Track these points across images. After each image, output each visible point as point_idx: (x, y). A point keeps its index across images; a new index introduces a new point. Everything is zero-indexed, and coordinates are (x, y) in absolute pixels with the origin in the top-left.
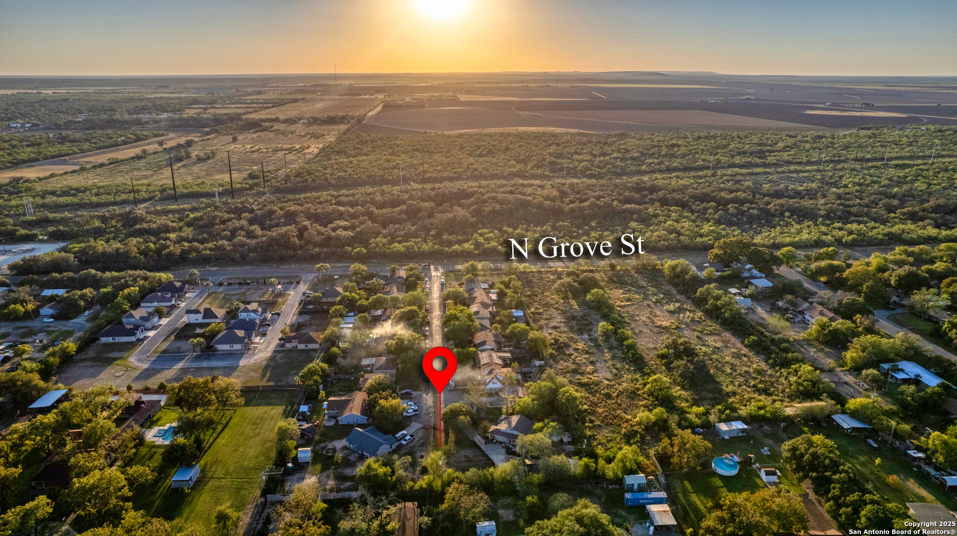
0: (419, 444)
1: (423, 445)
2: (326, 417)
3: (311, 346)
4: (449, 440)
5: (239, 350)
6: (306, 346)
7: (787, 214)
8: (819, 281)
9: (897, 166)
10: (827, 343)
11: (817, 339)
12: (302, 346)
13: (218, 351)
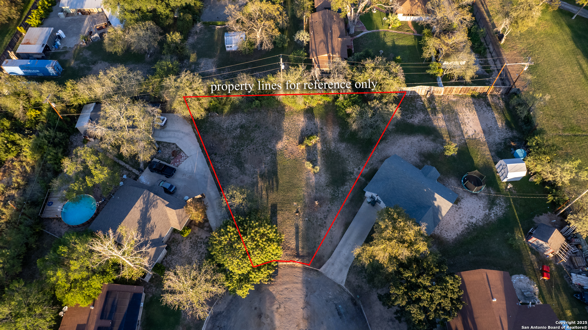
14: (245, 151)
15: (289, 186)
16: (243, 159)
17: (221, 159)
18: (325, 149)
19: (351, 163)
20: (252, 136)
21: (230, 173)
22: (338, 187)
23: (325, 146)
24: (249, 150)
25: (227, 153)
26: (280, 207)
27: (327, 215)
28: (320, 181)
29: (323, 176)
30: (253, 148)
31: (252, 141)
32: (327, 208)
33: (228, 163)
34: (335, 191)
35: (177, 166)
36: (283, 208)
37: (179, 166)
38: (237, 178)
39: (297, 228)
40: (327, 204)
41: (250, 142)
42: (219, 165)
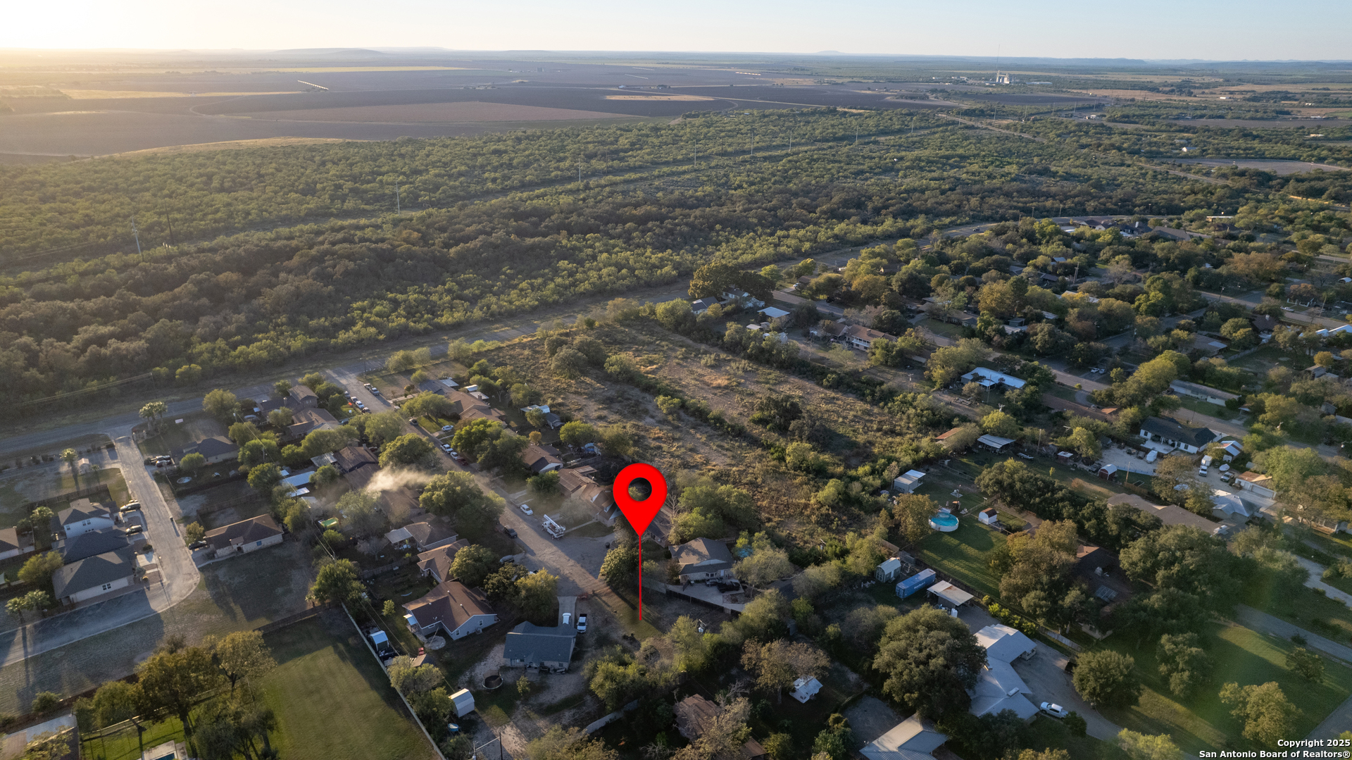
0: (599, 622)
1: (607, 621)
2: (421, 638)
3: (267, 542)
4: (634, 603)
5: (124, 589)
6: (259, 544)
7: (718, 227)
8: (819, 300)
9: (765, 159)
10: (895, 366)
11: (885, 364)
12: (250, 547)
13: (79, 603)
26: (630, 608)
36: (627, 610)
37: (723, 595)
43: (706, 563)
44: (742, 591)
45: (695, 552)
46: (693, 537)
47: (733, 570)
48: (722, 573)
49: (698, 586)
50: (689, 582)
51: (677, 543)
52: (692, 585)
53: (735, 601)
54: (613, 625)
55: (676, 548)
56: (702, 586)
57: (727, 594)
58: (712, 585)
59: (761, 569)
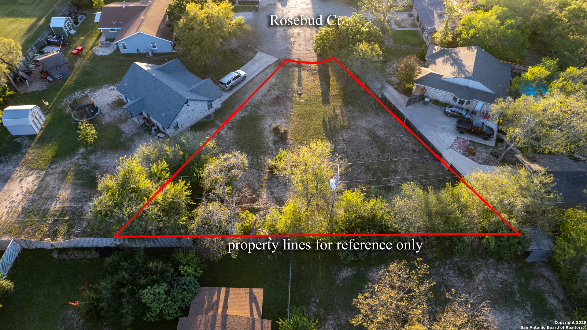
0: (269, 98)
1: (277, 101)
2: (103, 39)
4: (332, 92)
14: (374, 155)
15: (310, 116)
16: (375, 145)
17: (404, 145)
18: (260, 156)
19: (227, 140)
20: (370, 175)
21: (387, 130)
22: (251, 115)
23: (259, 161)
24: (369, 157)
25: (399, 153)
26: (320, 98)
27: (268, 92)
28: (271, 121)
29: (267, 126)
30: (363, 158)
31: (368, 168)
32: (266, 98)
33: (393, 141)
34: (255, 111)
35: (458, 138)
36: (317, 97)
37: (455, 137)
38: (376, 125)
39: (300, 84)
40: (266, 101)
41: (370, 167)
42: (404, 139)
43: (463, 82)
44: (491, 143)
45: (457, 63)
46: (468, 43)
47: (494, 108)
48: (479, 105)
49: (431, 108)
50: (422, 98)
51: (442, 44)
52: (425, 104)
53: (470, 153)
54: (282, 108)
55: (437, 49)
56: (438, 112)
57: (467, 137)
58: (452, 115)
59: (542, 124)
